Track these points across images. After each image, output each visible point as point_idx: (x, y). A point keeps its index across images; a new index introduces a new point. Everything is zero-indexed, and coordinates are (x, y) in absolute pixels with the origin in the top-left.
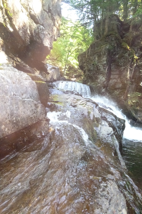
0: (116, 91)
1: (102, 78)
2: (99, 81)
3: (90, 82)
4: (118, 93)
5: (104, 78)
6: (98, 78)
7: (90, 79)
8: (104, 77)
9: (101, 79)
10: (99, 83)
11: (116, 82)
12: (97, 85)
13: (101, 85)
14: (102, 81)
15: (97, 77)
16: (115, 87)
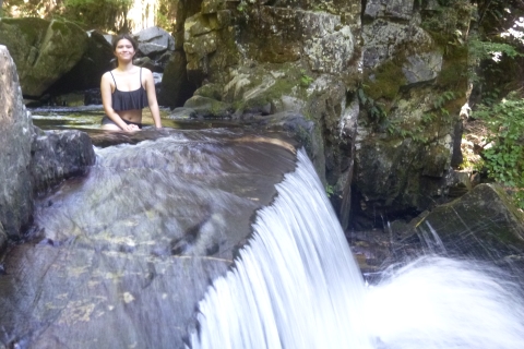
0: (404, 104)
1: (337, 29)
2: (314, 51)
3: (248, 62)
4: (418, 114)
5: (346, 30)
6: (309, 34)
7: (242, 39)
8: (343, 20)
9: (331, 39)
10: (318, 73)
11: (404, 45)
12: (304, 86)
13: (335, 82)
14: (338, 56)
15: (296, 20)
16: (402, 75)
